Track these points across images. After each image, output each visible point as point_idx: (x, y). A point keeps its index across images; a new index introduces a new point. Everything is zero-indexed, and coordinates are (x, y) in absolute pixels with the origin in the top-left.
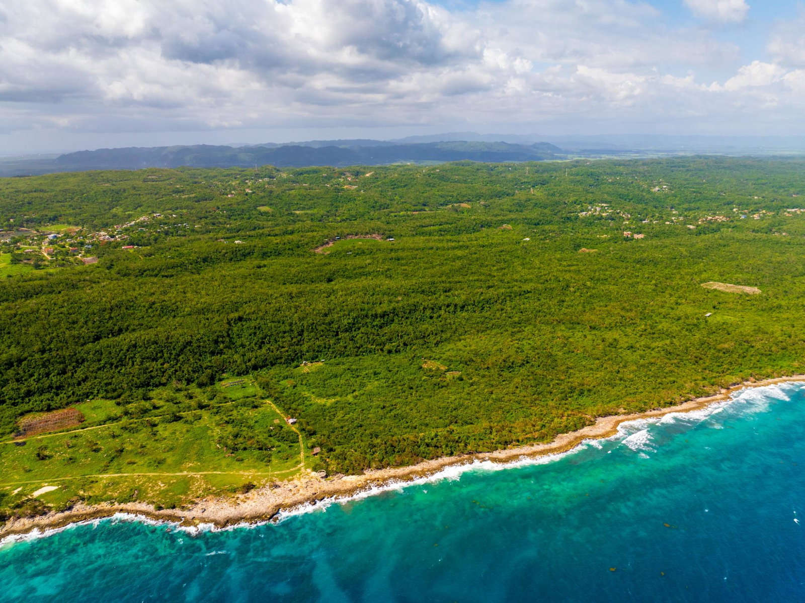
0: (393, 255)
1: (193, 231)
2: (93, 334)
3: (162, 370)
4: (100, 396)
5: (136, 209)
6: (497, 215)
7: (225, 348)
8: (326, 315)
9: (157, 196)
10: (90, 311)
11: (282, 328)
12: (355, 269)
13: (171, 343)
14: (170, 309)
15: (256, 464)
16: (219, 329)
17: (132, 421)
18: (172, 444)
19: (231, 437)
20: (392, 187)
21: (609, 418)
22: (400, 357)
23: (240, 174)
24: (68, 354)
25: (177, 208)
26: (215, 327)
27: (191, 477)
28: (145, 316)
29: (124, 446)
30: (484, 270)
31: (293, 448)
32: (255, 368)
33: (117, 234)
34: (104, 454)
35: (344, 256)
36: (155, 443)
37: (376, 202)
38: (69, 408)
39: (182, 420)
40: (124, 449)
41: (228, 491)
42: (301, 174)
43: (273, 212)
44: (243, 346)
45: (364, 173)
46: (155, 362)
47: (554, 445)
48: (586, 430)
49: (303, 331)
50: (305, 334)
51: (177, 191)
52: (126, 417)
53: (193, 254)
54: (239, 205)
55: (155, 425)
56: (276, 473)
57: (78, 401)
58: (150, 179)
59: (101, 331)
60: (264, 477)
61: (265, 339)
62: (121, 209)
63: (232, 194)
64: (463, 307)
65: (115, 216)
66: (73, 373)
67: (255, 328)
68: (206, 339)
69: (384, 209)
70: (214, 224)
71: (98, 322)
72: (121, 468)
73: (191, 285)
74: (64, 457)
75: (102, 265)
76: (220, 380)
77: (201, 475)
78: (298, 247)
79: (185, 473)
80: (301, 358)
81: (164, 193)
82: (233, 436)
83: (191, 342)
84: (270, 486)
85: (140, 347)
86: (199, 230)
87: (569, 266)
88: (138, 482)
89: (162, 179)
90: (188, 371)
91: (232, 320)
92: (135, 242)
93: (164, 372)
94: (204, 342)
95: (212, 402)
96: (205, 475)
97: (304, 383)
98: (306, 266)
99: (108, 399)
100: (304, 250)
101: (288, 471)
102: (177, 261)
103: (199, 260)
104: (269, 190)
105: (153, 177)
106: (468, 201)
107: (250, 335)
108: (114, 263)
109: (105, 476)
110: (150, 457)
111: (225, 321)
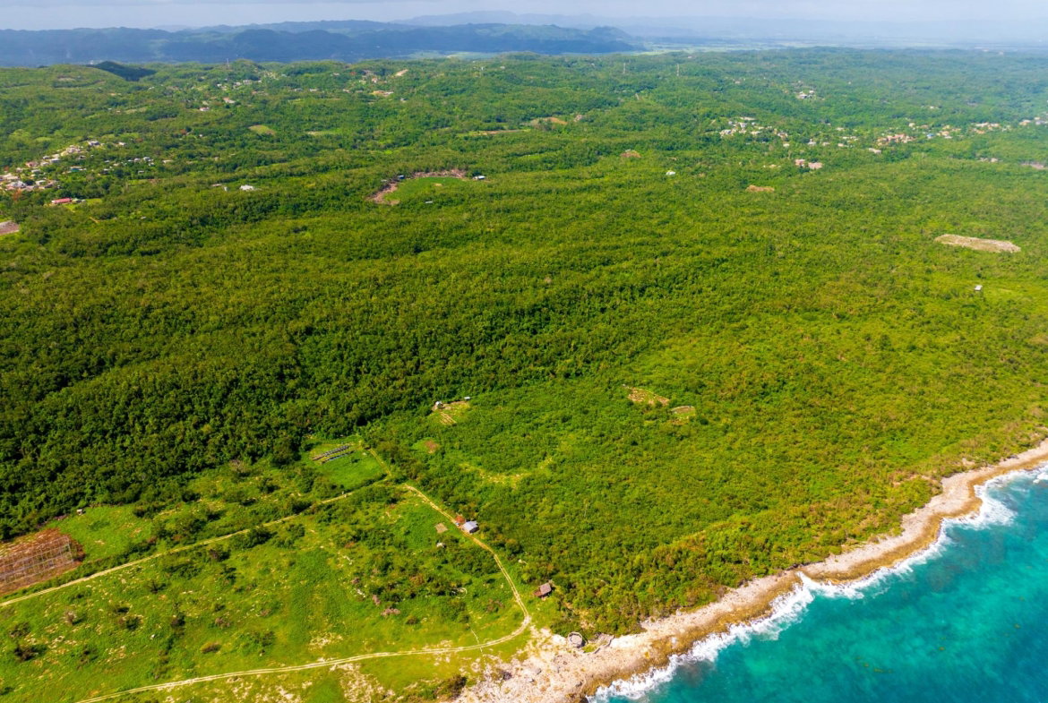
0: (496, 203)
1: (162, 169)
2: (54, 374)
3: (202, 438)
4: (100, 498)
5: (52, 133)
6: (612, 136)
7: (297, 386)
8: (445, 316)
9: (84, 111)
10: (38, 330)
11: (383, 345)
12: (451, 231)
13: (203, 384)
14: (181, 318)
15: (446, 627)
16: (279, 352)
17: (176, 550)
18: (273, 597)
19: (376, 571)
20: (444, 93)
21: (956, 477)
22: (586, 382)
23: (205, 74)
24: (16, 419)
25: (122, 131)
26: (272, 350)
27: (337, 670)
28: (140, 334)
29: (182, 608)
30: (640, 225)
31: (495, 584)
32: (362, 421)
33: (36, 178)
34: (150, 631)
35: (422, 207)
36: (238, 596)
37: (429, 117)
38: (45, 529)
39: (271, 540)
40: (183, 617)
41: (421, 695)
42: (299, 73)
43: (277, 135)
44: (327, 380)
45: (393, 72)
46: (181, 422)
47: (908, 537)
48: (935, 504)
49: (416, 347)
50: (422, 351)
51: (115, 104)
52: (163, 542)
53: (182, 212)
54: (220, 123)
55: (226, 556)
56: (489, 644)
57: (60, 514)
58: (63, 83)
59: (67, 368)
60: (474, 655)
61: (361, 364)
62: (27, 134)
63: (205, 106)
64: (642, 291)
65: (20, 145)
66: (33, 456)
67: (339, 346)
68: (262, 372)
69: (442, 127)
70: (191, 157)
71: (57, 351)
72: (194, 664)
73: (201, 270)
74: (70, 646)
75: (29, 236)
76: (309, 448)
77: (354, 663)
78: (347, 195)
79: (322, 662)
80: (431, 395)
81: (93, 106)
82: (379, 568)
83: (237, 380)
84: (495, 677)
85: (149, 396)
86: (171, 167)
87: (753, 215)
88: (240, 694)
89: (83, 82)
90: (249, 438)
91: (296, 333)
92: (73, 192)
93: (205, 443)
94: (261, 378)
95: (310, 497)
96: (363, 664)
97: (456, 445)
98: (374, 227)
99: (117, 503)
100: (357, 198)
101: (509, 638)
102: (156, 225)
103: (195, 222)
104: (261, 99)
105: (68, 79)
106: (559, 114)
107: (335, 360)
108: (50, 233)
109: (169, 686)
110: (241, 631)
111: (285, 337)
